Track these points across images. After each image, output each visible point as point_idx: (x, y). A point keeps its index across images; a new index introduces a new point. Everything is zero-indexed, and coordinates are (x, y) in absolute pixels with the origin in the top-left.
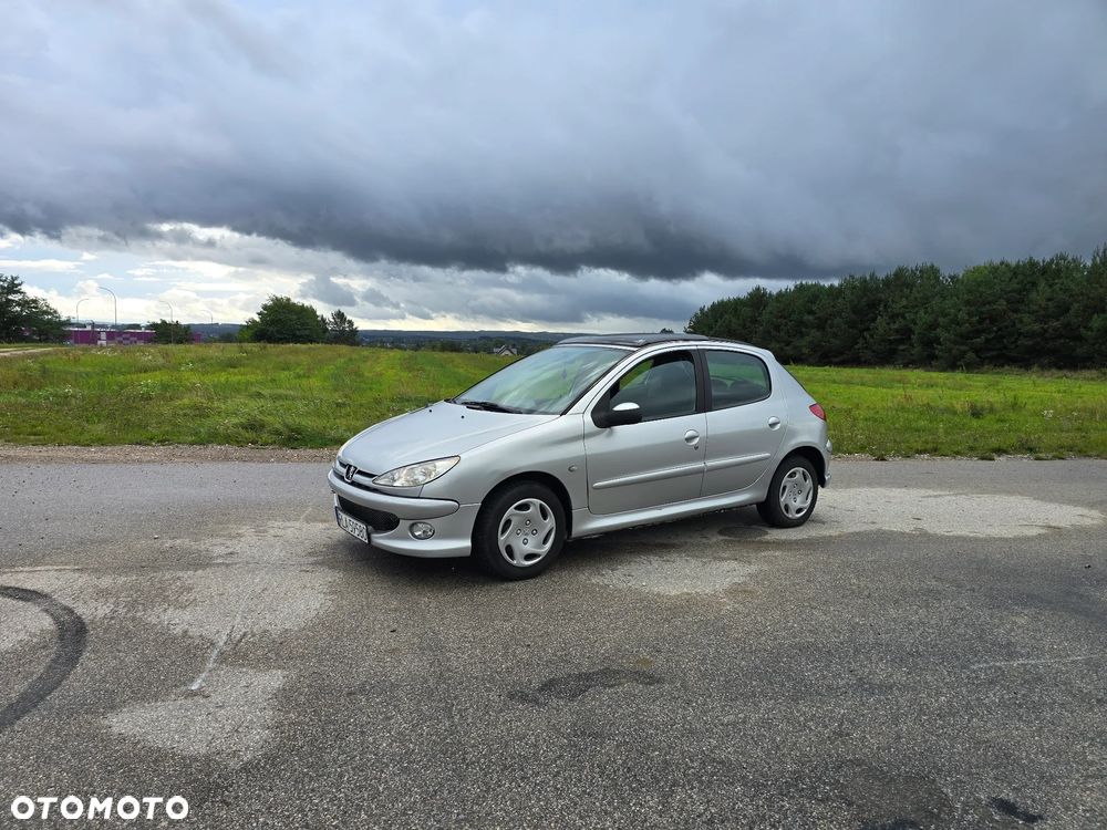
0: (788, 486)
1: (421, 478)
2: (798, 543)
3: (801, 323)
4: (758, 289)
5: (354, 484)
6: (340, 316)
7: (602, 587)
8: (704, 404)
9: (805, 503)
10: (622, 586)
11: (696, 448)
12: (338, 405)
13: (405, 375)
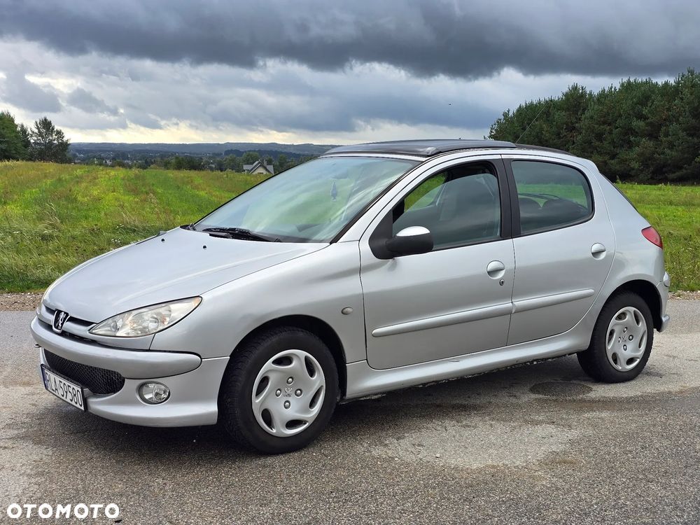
0: (617, 329)
1: (152, 326)
2: (629, 401)
3: (629, 131)
4: (575, 88)
5: (64, 334)
6: (46, 125)
7: (385, 460)
8: (511, 228)
9: (639, 351)
10: (410, 458)
11: (502, 283)
12: (44, 238)
13: (129, 199)
